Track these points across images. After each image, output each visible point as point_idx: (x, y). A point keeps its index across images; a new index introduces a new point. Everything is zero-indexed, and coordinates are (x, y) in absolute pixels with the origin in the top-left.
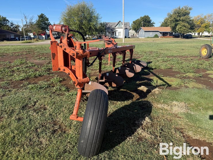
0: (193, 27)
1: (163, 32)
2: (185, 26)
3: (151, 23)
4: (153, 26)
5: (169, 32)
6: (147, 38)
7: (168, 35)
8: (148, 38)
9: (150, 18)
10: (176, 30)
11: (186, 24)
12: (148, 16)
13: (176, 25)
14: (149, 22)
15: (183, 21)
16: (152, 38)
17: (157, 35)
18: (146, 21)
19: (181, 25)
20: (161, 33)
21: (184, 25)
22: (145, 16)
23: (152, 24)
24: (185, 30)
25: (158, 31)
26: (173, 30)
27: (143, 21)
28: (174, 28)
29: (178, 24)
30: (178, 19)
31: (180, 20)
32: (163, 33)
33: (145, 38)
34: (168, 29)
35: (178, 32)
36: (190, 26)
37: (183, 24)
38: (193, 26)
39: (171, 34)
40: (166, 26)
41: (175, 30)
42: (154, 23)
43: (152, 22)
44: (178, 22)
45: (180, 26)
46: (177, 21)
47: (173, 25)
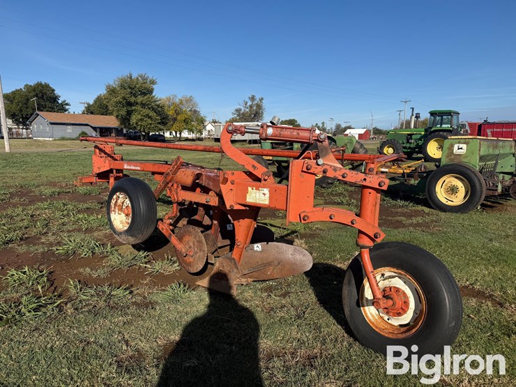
0: (165, 121)
1: (100, 126)
2: (150, 117)
3: (58, 103)
4: (66, 110)
5: (115, 128)
6: (61, 140)
7: (113, 135)
8: (63, 139)
9: (53, 90)
10: (131, 123)
11: (152, 114)
12: (47, 86)
13: (129, 113)
14: (54, 99)
15: (143, 105)
16: (74, 140)
17: (86, 134)
18: (43, 96)
19: (141, 113)
20: (95, 129)
21: (147, 115)
22: (39, 85)
23: (62, 105)
24: (151, 124)
25: (87, 125)
26: (124, 124)
27: (37, 96)
28: (125, 120)
29: (132, 111)
30: (132, 99)
31: (137, 103)
32: (101, 129)
33: (55, 140)
34: (111, 122)
35: (135, 128)
36: (158, 118)
37: (146, 111)
38: (164, 118)
39: (119, 132)
40: (102, 114)
41: (129, 124)
42: (67, 104)
43: (60, 102)
44: (133, 108)
45: (140, 117)
46: (130, 104)
47: (123, 112)
